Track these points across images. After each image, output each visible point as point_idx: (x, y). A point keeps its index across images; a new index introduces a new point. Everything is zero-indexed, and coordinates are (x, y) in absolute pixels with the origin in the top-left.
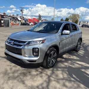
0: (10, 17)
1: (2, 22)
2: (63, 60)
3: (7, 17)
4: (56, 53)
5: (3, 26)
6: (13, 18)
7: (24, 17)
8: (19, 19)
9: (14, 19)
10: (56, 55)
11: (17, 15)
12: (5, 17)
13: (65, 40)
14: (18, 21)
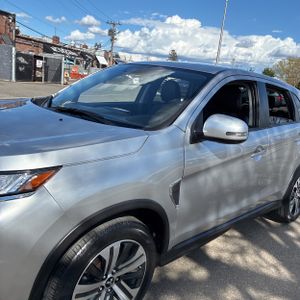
0: (71, 53)
1: (39, 64)
2: (201, 273)
3: (62, 50)
4: (141, 250)
5: (40, 79)
6: (83, 55)
7: (117, 56)
8: (102, 61)
9: (85, 58)
10: (144, 259)
11: (98, 47)
12: (54, 49)
13: (215, 173)
14: (98, 65)
